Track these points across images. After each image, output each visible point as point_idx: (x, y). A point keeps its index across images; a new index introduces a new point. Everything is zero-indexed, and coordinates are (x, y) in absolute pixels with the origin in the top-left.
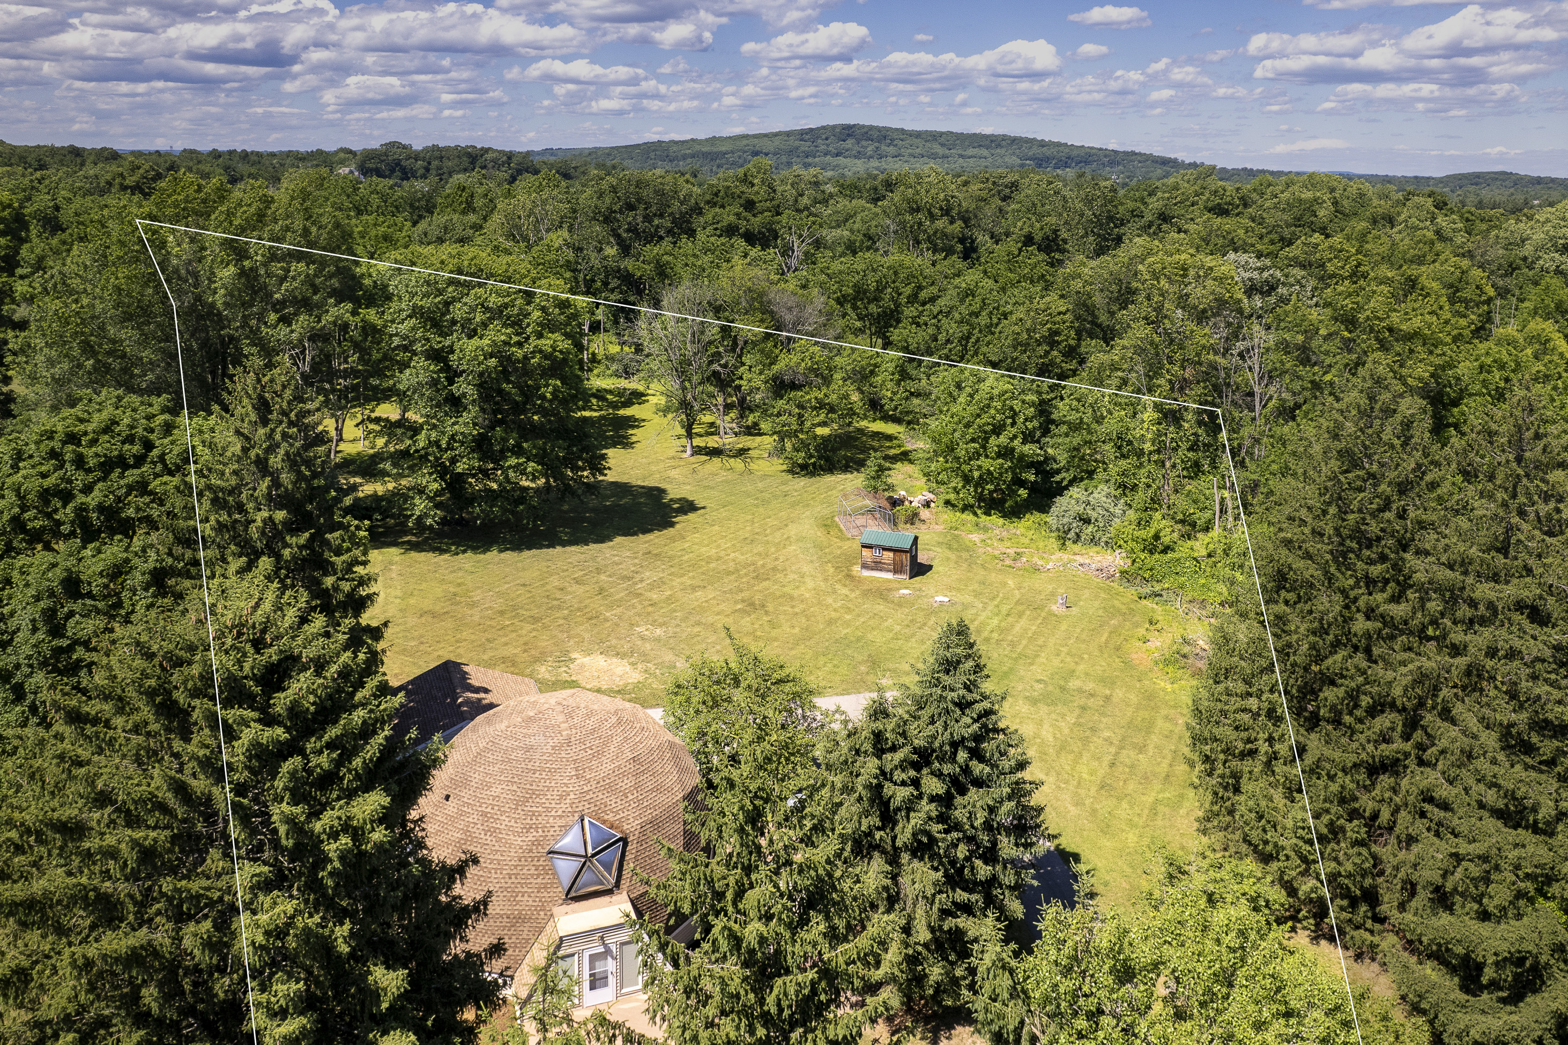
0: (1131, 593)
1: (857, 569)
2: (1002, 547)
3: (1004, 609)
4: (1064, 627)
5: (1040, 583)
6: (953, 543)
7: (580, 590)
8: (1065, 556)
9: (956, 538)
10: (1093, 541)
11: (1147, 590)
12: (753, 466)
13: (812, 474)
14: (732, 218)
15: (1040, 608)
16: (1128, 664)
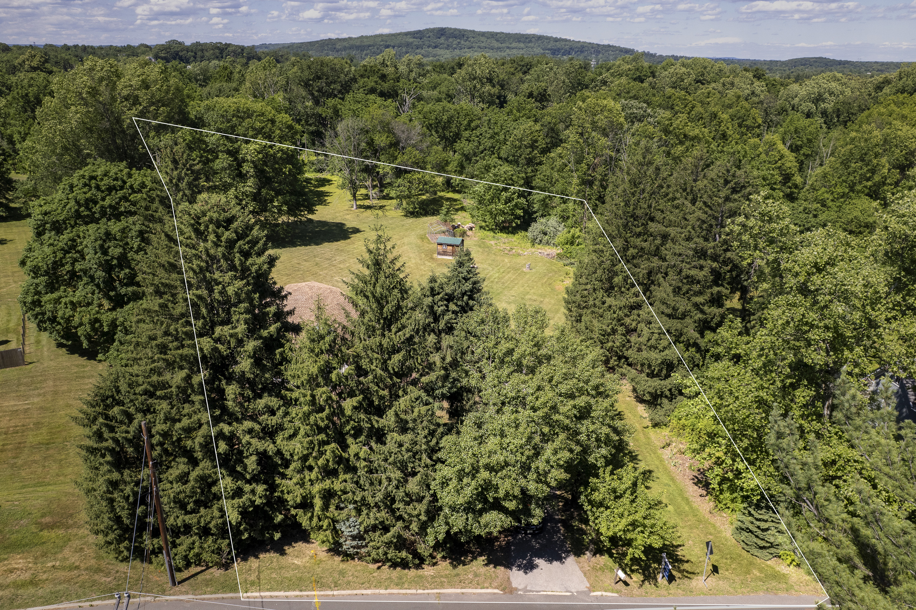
0: (561, 263)
1: (435, 256)
2: (505, 246)
3: (502, 270)
4: (528, 276)
5: (520, 260)
6: (482, 244)
7: (307, 264)
8: (533, 250)
9: (483, 243)
10: (548, 243)
11: (568, 262)
12: (387, 213)
13: (417, 217)
14: (373, 84)
15: (518, 269)
16: (553, 290)
